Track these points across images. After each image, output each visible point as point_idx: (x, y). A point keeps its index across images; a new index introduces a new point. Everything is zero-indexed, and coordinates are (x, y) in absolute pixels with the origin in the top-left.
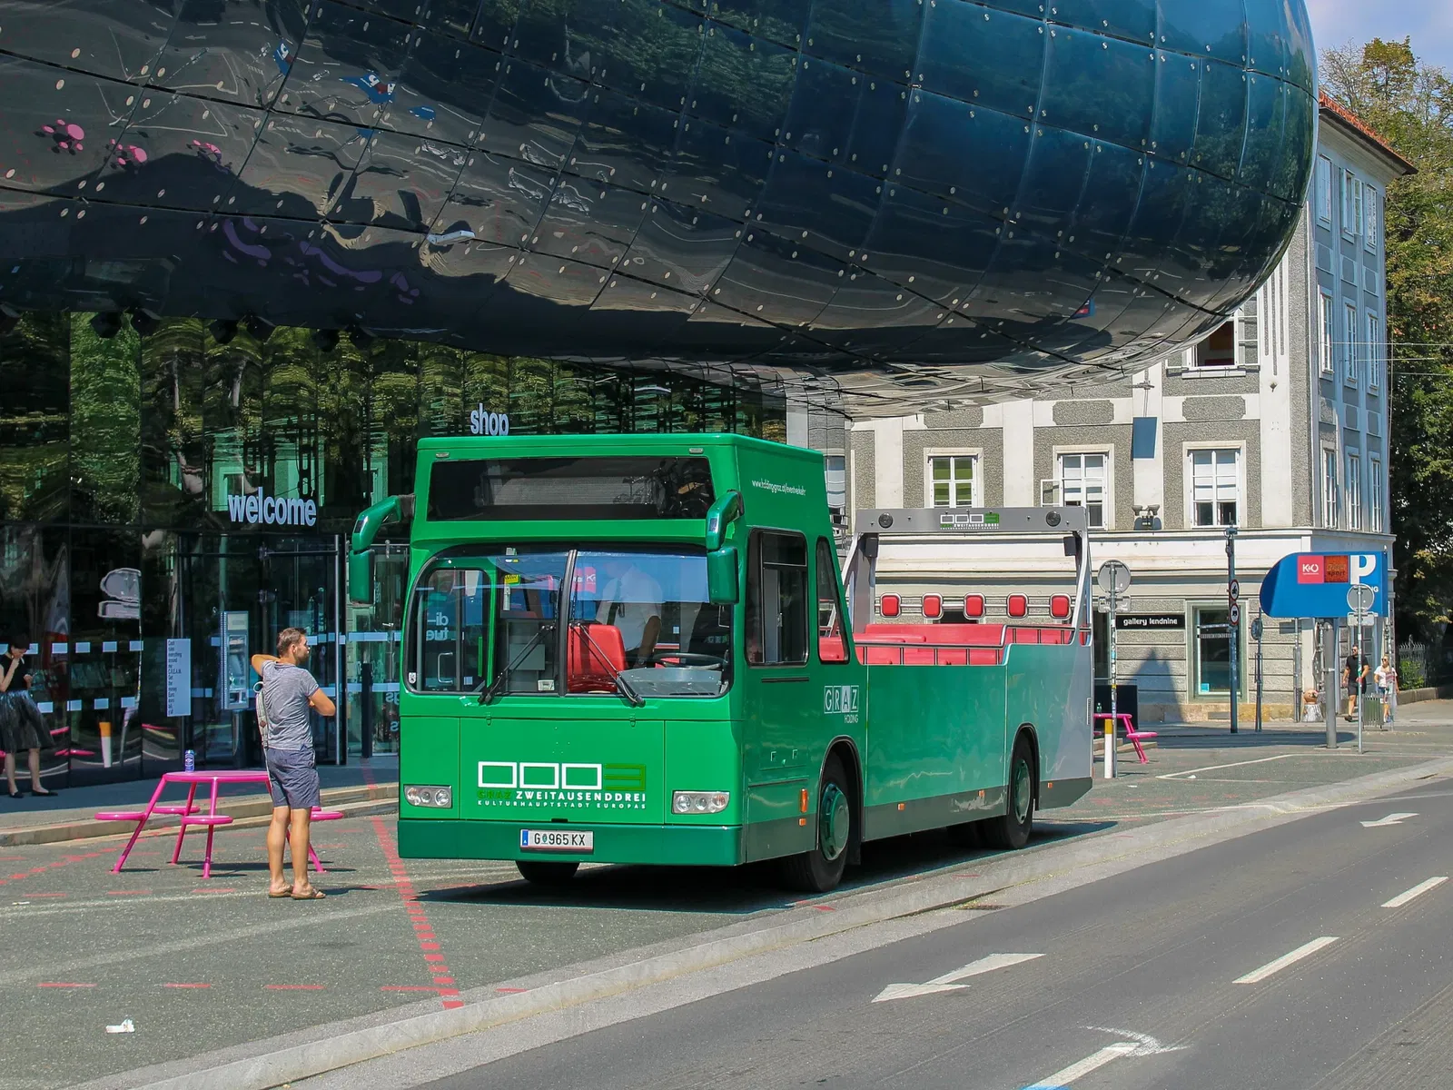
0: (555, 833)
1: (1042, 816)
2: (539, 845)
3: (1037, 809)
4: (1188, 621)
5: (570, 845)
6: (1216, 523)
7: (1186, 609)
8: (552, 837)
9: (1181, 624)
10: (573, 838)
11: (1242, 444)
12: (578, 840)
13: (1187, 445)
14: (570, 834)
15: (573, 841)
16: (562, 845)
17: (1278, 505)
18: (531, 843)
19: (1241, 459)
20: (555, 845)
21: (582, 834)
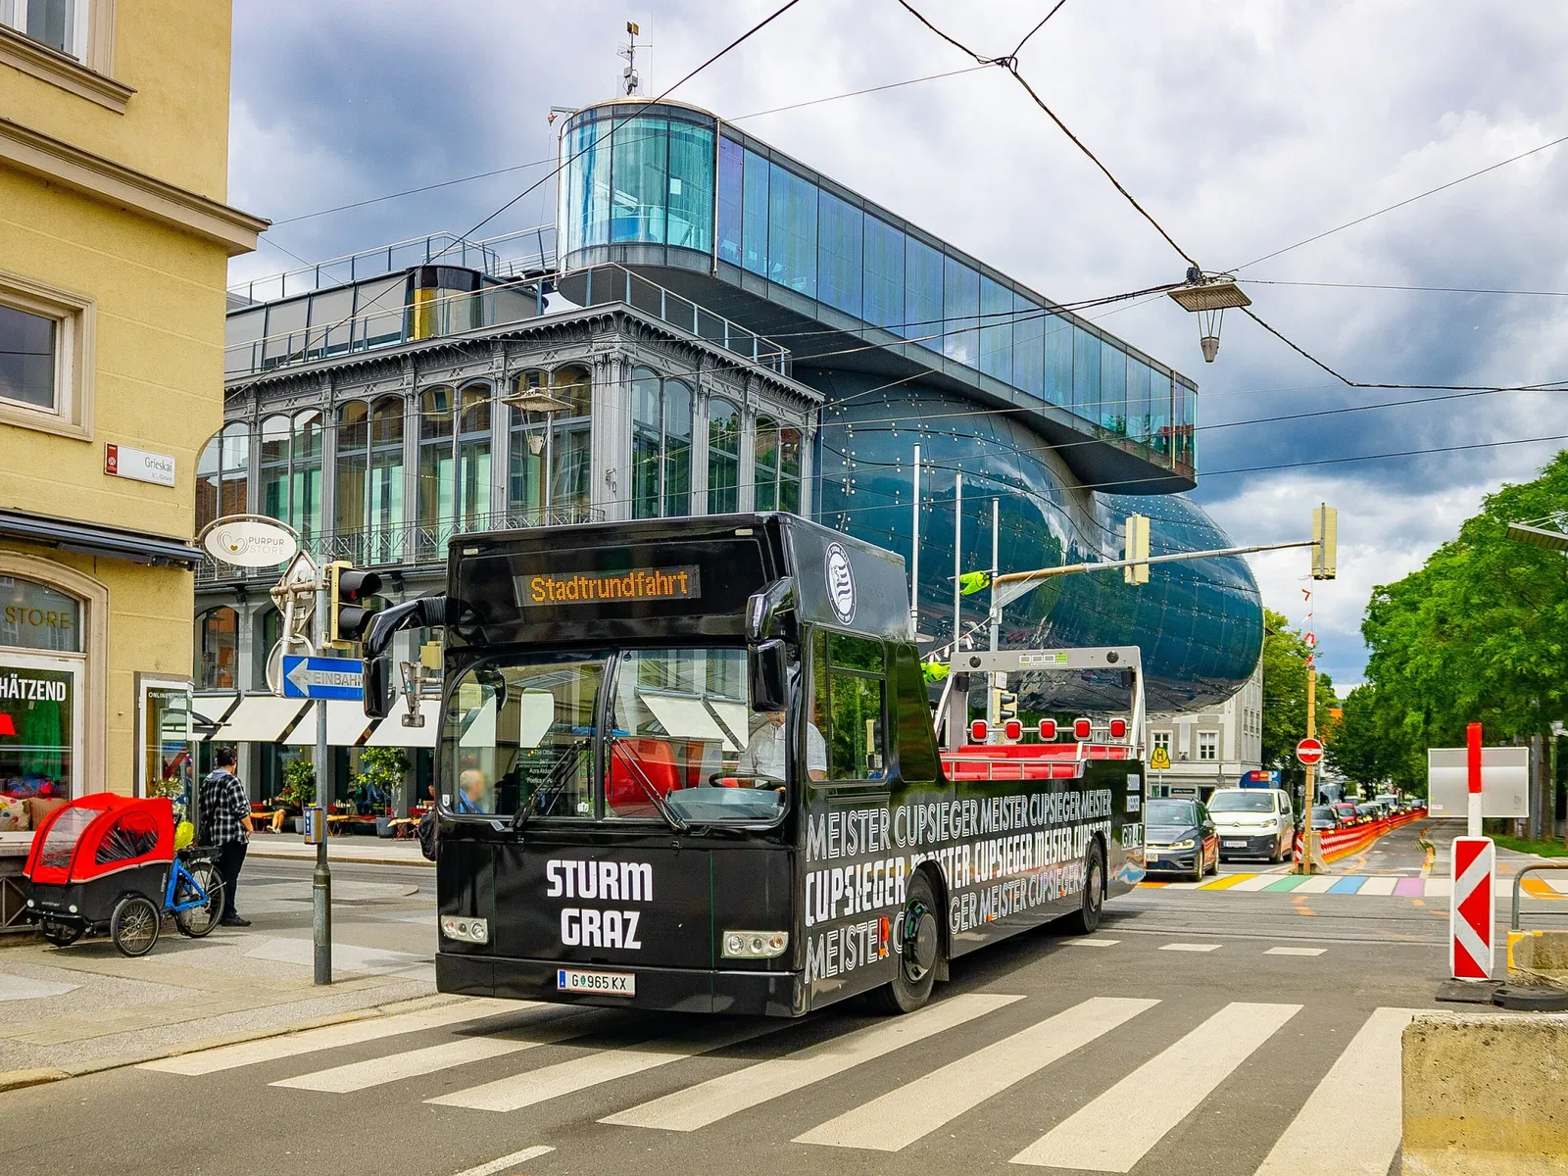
0: (594, 975)
1: (1106, 905)
2: (577, 988)
3: (1105, 899)
4: (1197, 791)
5: (610, 990)
6: (1208, 758)
7: (1196, 787)
8: (591, 979)
9: (1194, 793)
10: (614, 982)
11: (1217, 731)
12: (618, 983)
13: (1198, 731)
14: (610, 976)
15: (614, 984)
16: (602, 989)
17: (1229, 753)
18: (569, 985)
19: (1217, 737)
20: (594, 989)
21: (623, 977)
